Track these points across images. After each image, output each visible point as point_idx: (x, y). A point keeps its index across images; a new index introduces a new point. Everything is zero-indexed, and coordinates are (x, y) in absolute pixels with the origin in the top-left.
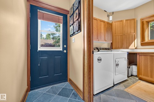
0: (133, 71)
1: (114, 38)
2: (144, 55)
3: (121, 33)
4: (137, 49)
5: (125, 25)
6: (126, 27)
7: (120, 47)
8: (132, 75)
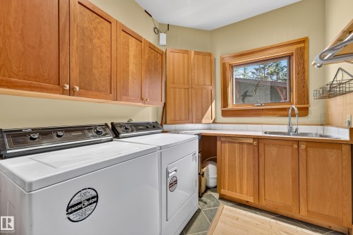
0: (210, 177)
1: (171, 92)
2: (229, 142)
3: (186, 82)
4: (216, 123)
5: (194, 64)
6: (196, 69)
7: (183, 118)
8: (208, 188)
